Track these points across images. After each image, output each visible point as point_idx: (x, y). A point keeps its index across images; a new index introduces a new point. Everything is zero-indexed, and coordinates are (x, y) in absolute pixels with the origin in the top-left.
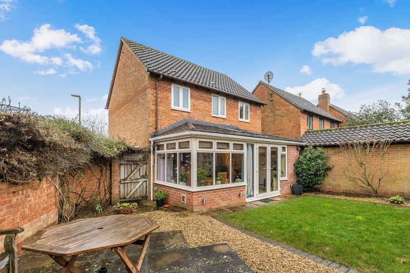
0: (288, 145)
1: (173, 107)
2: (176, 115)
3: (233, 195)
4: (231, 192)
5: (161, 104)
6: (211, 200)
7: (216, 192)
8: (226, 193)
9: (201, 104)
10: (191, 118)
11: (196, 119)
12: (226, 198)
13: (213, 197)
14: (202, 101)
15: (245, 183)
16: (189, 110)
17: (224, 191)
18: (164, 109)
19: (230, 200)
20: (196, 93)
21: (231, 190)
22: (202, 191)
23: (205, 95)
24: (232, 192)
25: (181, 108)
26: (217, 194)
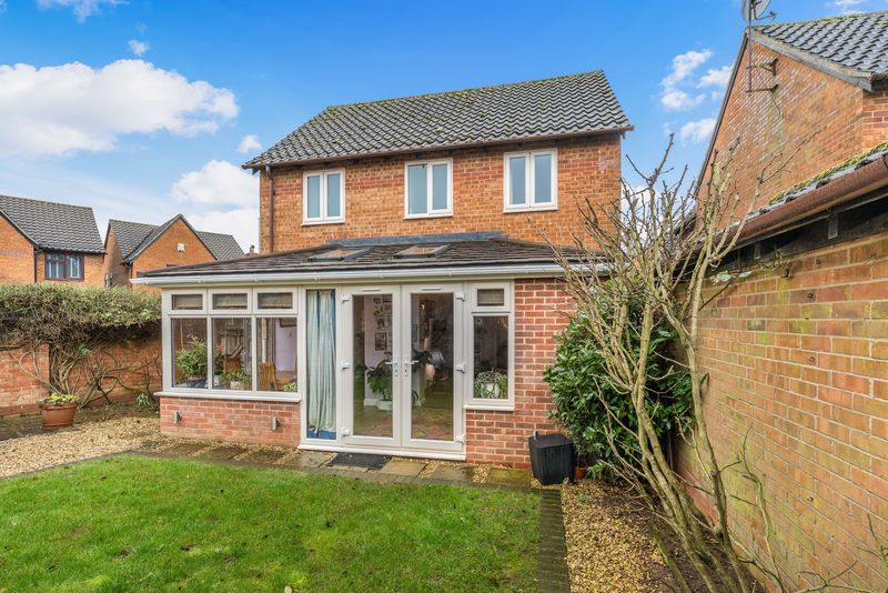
0: (517, 281)
1: (306, 220)
2: (310, 235)
3: (260, 419)
4: (250, 412)
5: (282, 221)
6: (197, 420)
7: (211, 405)
8: (237, 412)
9: (374, 198)
10: (345, 235)
11: (359, 235)
12: (237, 423)
13: (202, 414)
14: (376, 189)
15: (298, 396)
16: (341, 218)
17: (231, 406)
18: (288, 228)
19: (248, 429)
20: (360, 176)
21: (252, 407)
22: (177, 397)
23: (382, 174)
24: (253, 412)
25: (323, 218)
26: (211, 410)
